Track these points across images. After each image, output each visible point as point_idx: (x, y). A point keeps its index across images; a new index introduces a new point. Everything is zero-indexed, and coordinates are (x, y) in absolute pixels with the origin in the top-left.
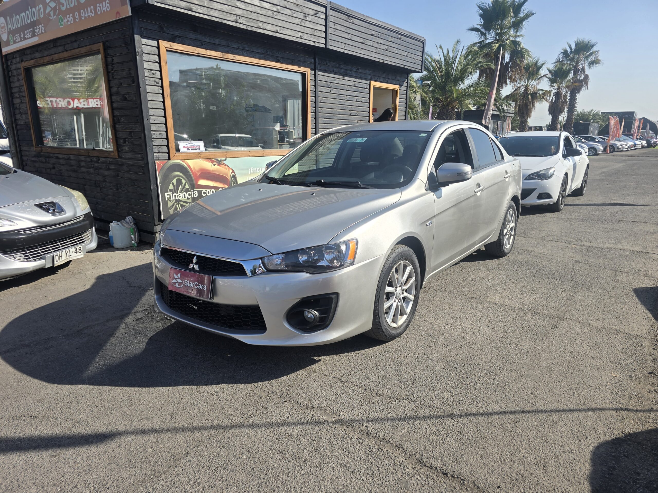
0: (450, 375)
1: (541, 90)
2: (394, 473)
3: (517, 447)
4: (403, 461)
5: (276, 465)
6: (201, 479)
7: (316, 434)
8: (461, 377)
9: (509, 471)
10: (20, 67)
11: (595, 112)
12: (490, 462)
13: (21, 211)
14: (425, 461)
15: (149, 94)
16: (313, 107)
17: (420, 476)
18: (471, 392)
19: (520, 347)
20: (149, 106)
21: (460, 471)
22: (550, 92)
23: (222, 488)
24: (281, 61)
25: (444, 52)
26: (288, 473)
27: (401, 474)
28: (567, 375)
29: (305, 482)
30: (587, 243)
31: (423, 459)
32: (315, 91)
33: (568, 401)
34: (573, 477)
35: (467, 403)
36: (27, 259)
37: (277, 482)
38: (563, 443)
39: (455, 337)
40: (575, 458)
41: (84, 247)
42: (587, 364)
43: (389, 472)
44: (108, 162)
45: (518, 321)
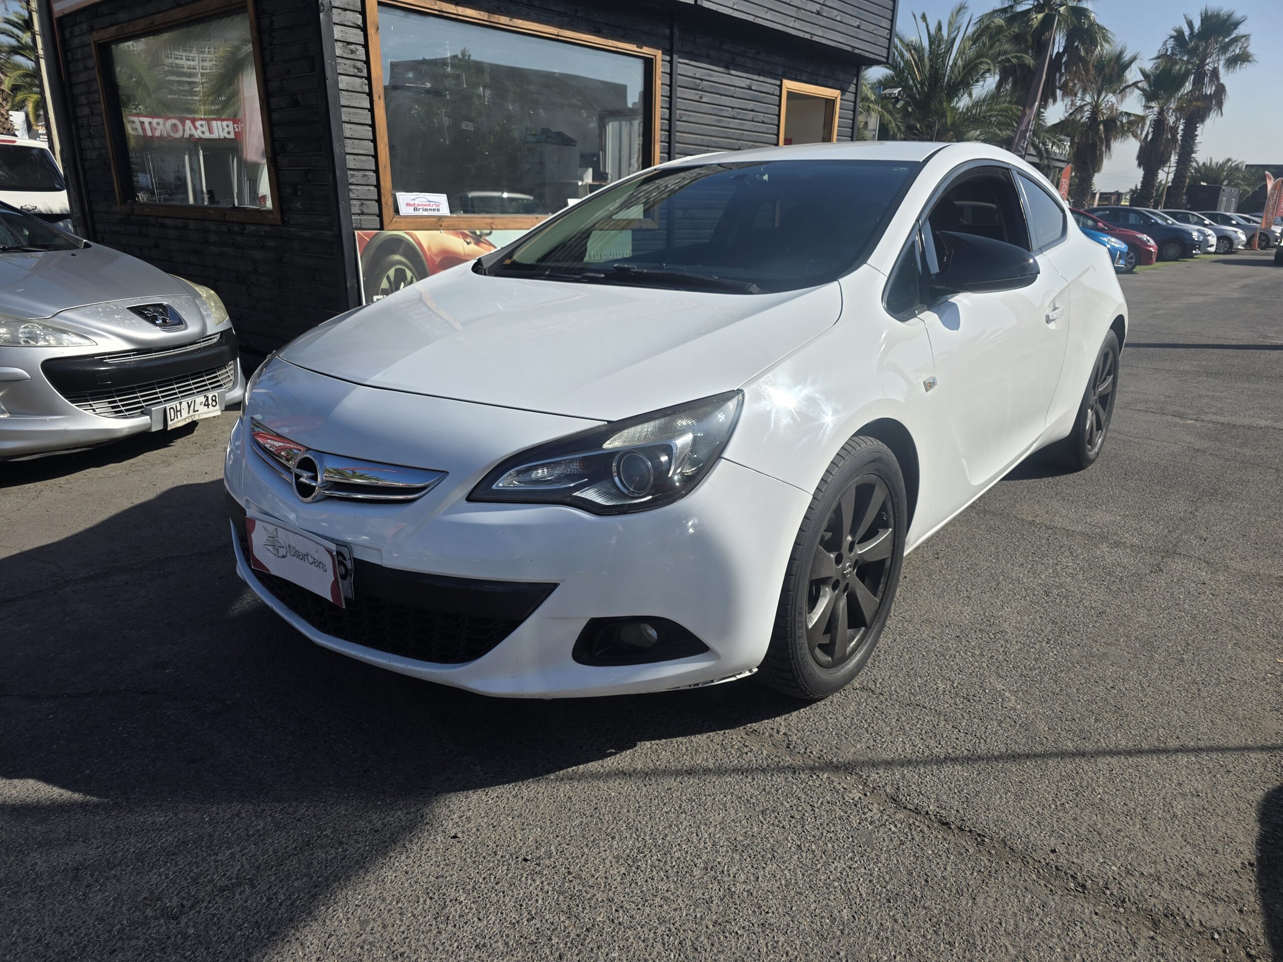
0: (948, 649)
1: (1127, 113)
2: (844, 818)
3: (1088, 782)
4: (860, 798)
5: (613, 794)
6: (473, 811)
7: (688, 745)
8: (969, 653)
9: (1073, 823)
10: (88, 42)
11: (1233, 165)
12: (1033, 806)
13: (104, 319)
14: (904, 800)
15: (343, 92)
16: (665, 131)
17: (896, 826)
18: (992, 681)
19: (1087, 604)
20: (344, 118)
21: (975, 819)
22: (1143, 119)
23: (513, 828)
24: (604, 31)
25: (930, 28)
26: (637, 808)
27: (858, 821)
28: (1185, 657)
29: (671, 826)
30: (1218, 417)
31: (900, 796)
32: (670, 97)
33: (1189, 704)
34: (1202, 840)
35: (984, 700)
36: (116, 412)
37: (617, 823)
38: (1180, 779)
39: (955, 582)
40: (1206, 807)
41: (222, 395)
42: (1225, 639)
43: (833, 816)
44: (263, 233)
45: (1082, 557)
